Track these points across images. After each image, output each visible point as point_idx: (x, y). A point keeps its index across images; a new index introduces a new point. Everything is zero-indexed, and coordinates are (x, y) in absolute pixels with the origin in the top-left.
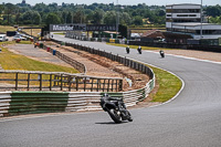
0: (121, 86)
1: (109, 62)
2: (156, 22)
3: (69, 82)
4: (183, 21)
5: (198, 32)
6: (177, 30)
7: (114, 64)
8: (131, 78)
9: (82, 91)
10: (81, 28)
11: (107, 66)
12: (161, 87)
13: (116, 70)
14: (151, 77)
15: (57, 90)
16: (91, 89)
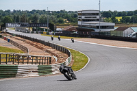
0: (50, 61)
1: (43, 46)
2: (72, 21)
3: (18, 59)
4: (89, 20)
5: (98, 27)
6: (85, 26)
7: (46, 47)
8: (57, 56)
9: (26, 65)
10: (26, 26)
11: (42, 49)
12: (75, 61)
13: (47, 51)
14: (69, 55)
15: (10, 64)
16: (32, 63)
